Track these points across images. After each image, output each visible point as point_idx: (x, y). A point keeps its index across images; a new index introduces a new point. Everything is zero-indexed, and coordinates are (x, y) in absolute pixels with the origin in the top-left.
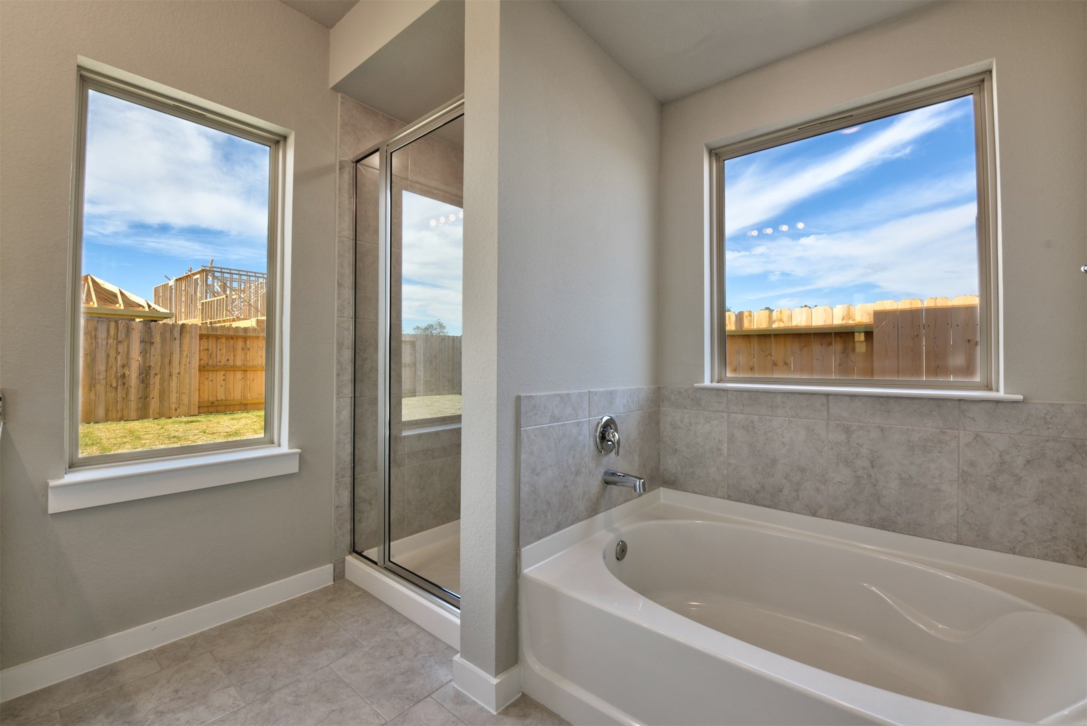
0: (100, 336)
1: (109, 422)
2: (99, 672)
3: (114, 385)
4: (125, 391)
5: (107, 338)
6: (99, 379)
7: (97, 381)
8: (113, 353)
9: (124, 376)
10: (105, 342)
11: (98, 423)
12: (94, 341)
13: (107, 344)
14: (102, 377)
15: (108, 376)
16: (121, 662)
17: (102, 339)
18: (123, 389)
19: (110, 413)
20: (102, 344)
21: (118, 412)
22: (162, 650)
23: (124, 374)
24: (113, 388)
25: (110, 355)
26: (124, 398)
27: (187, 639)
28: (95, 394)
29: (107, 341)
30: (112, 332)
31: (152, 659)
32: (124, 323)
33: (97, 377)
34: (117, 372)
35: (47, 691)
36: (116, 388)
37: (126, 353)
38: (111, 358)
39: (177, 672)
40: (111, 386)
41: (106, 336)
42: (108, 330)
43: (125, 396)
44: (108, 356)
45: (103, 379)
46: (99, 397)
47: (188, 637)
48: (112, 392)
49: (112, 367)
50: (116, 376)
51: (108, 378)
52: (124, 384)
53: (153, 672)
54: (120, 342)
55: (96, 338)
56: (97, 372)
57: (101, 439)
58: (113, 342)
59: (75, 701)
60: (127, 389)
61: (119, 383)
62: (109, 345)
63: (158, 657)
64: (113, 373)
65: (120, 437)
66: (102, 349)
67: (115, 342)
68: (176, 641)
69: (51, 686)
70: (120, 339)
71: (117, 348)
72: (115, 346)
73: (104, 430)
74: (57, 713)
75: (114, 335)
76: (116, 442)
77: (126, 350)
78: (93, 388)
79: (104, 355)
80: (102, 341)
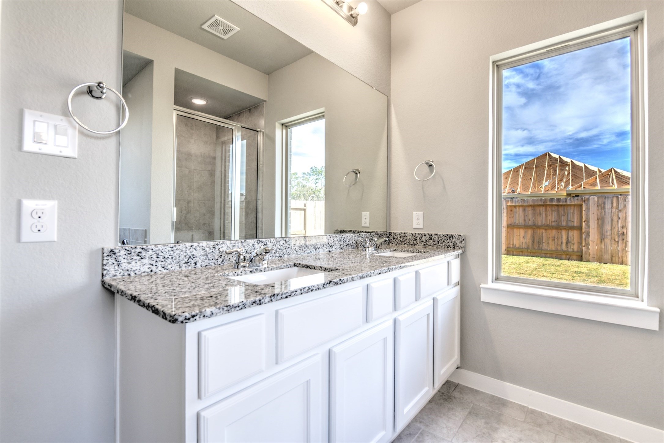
0: (607, 207)
1: (613, 264)
2: (499, 399)
3: (617, 240)
4: (624, 244)
5: (612, 208)
6: (607, 235)
7: (605, 236)
8: (615, 218)
9: (623, 234)
10: (610, 211)
11: (606, 263)
12: (603, 211)
13: (611, 212)
14: (608, 234)
15: (612, 233)
16: (511, 402)
17: (608, 209)
18: (623, 243)
19: (614, 258)
20: (608, 213)
21: (619, 258)
22: (533, 412)
23: (623, 233)
24: (616, 242)
25: (614, 220)
26: (623, 249)
27: (549, 416)
28: (604, 245)
29: (611, 211)
30: (615, 204)
31: (524, 412)
32: (623, 198)
33: (605, 234)
34: (618, 231)
35: (477, 392)
36: (618, 242)
37: (624, 218)
38: (614, 221)
39: (529, 430)
40: (615, 240)
41: (610, 207)
42: (612, 203)
43: (624, 248)
44: (612, 220)
45: (609, 235)
46: (607, 247)
47: (552, 415)
48: (615, 244)
49: (615, 227)
50: (618, 234)
51: (613, 235)
52: (623, 239)
53: (519, 420)
54: (620, 211)
55: (604, 208)
56: (605, 230)
57: (602, 274)
58: (616, 211)
59: (481, 405)
60: (626, 243)
61: (620, 239)
62: (613, 213)
63: (528, 413)
64: (616, 232)
65: (615, 275)
66: (608, 216)
67: (617, 210)
68: (543, 413)
69: (479, 391)
70: (620, 209)
71: (618, 215)
72: (617, 214)
73: (607, 269)
74: (472, 404)
75: (616, 206)
76: (610, 278)
77: (624, 216)
78: (603, 241)
79: (609, 220)
80: (608, 210)
